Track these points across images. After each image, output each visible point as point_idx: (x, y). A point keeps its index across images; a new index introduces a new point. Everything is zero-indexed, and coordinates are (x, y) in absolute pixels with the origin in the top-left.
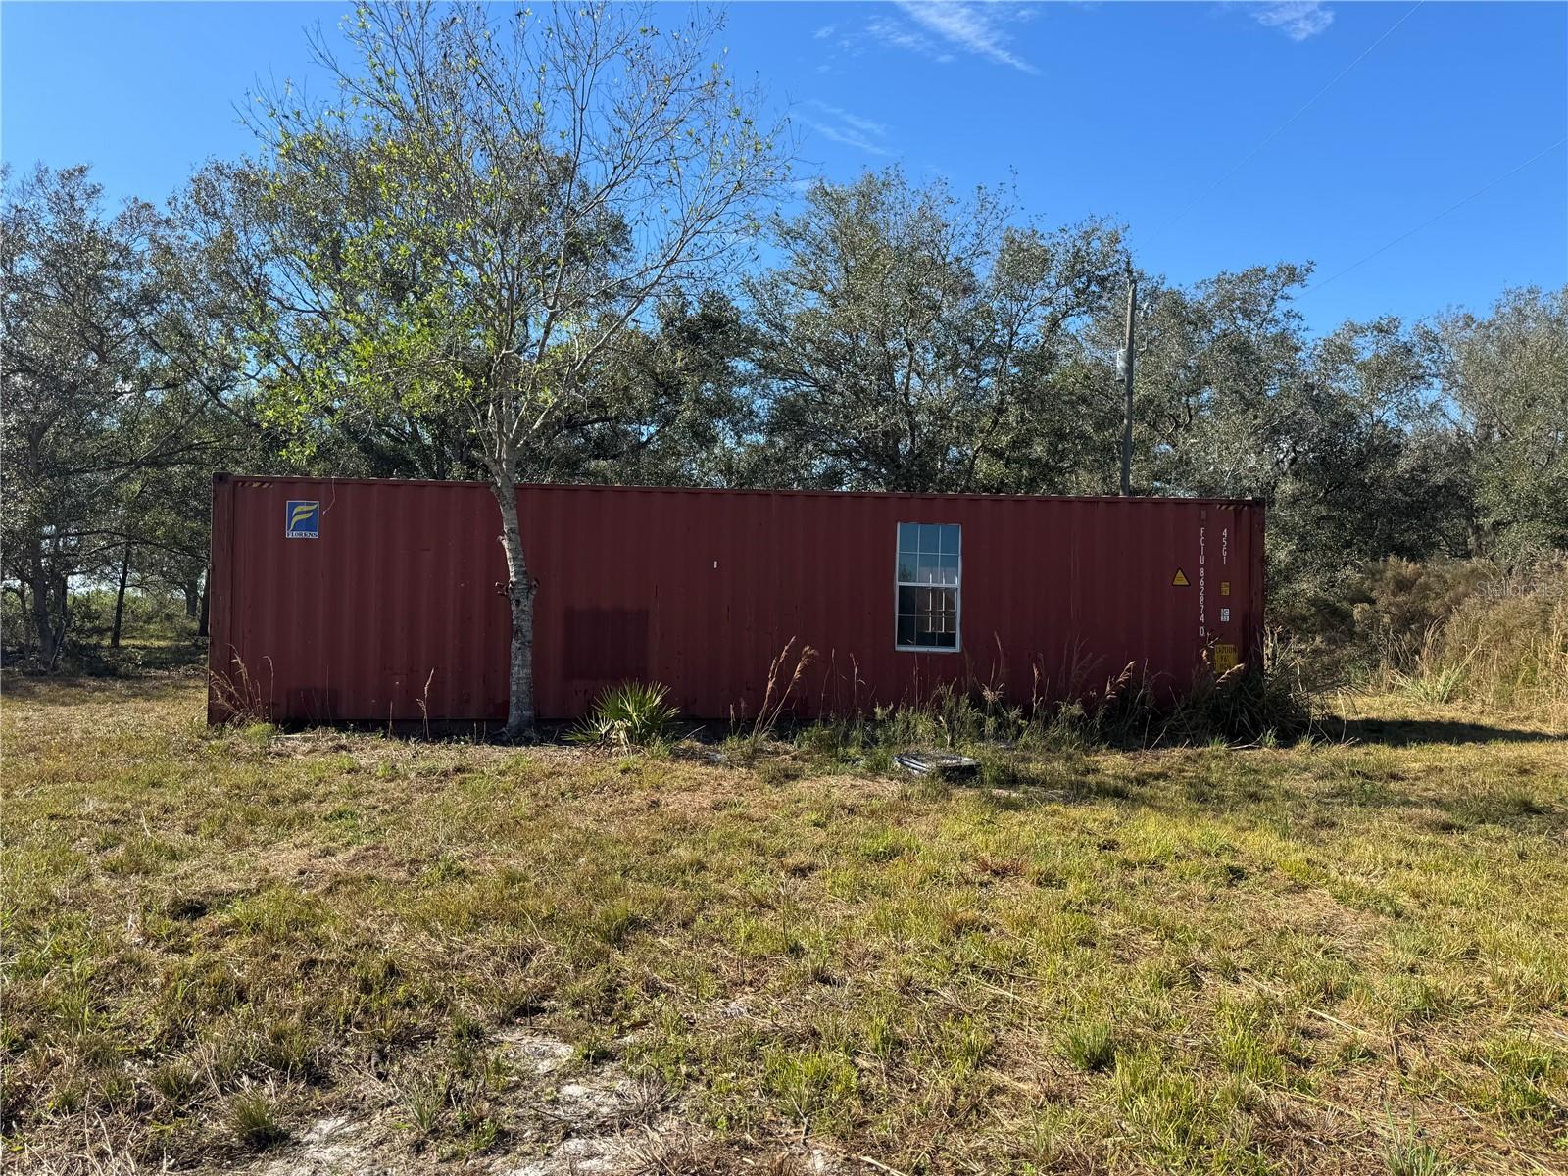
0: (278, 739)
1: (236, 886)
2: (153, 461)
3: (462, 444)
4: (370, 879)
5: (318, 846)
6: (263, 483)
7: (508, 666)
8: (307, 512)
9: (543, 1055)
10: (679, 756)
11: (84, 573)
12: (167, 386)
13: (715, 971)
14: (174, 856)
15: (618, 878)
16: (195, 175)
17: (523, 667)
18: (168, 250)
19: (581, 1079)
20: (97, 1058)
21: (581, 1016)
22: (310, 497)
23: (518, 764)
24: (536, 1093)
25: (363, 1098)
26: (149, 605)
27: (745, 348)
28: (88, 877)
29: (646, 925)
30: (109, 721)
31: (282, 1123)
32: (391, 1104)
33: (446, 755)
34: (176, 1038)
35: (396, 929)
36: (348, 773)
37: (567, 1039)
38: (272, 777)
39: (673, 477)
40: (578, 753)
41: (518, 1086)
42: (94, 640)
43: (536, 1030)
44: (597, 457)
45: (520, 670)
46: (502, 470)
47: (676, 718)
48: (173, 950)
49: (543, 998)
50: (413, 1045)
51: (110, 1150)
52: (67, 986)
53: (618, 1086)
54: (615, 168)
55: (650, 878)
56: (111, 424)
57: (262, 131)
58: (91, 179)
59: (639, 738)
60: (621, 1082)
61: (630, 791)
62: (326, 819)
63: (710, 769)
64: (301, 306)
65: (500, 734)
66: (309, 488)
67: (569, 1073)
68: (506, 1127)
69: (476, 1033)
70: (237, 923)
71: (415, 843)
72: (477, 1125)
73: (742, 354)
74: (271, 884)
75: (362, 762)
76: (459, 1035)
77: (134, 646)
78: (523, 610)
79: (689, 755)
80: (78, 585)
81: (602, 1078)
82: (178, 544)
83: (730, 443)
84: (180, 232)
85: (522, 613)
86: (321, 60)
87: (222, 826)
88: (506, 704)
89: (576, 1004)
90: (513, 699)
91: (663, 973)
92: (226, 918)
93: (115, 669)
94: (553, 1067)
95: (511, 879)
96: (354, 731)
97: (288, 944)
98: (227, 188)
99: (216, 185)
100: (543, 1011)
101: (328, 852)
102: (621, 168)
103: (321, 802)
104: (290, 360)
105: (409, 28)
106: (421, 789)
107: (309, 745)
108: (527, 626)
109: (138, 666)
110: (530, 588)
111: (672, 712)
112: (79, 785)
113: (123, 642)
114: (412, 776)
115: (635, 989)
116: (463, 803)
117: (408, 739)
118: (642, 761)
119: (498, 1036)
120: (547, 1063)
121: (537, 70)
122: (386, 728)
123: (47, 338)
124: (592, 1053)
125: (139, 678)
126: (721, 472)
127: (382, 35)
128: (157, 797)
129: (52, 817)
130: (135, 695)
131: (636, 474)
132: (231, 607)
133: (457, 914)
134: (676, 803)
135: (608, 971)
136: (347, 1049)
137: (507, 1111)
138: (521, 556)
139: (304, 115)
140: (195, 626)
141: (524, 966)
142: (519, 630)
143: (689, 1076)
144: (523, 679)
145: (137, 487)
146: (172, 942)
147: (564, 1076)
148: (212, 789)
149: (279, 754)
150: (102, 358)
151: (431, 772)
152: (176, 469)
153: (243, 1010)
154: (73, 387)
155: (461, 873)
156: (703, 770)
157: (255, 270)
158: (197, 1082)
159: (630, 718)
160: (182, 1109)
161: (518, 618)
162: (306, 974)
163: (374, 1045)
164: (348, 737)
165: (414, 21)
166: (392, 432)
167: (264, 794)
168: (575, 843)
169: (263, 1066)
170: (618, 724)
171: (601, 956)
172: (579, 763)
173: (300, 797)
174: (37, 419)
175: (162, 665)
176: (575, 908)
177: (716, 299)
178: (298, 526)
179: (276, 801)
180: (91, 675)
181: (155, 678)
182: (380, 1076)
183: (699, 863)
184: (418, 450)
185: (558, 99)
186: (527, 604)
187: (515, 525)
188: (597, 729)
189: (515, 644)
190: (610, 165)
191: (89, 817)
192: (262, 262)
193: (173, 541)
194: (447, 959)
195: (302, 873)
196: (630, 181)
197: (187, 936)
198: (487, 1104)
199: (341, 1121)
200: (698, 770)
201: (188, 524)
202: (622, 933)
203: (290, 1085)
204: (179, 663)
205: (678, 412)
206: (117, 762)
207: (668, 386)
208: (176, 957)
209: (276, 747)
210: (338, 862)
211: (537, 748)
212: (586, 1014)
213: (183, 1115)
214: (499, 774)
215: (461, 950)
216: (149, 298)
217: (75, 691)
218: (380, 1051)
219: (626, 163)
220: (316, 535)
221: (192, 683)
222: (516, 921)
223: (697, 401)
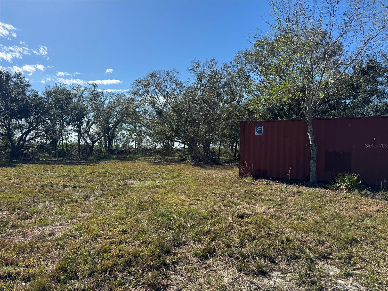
0: (254, 181)
1: (250, 213)
2: (226, 119)
3: (295, 110)
4: (280, 216)
5: (266, 206)
6: (250, 123)
7: (309, 167)
8: (260, 128)
9: (331, 270)
10: (363, 195)
11: (213, 143)
12: (229, 103)
13: (383, 259)
14: (236, 204)
15: (348, 227)
16: (236, 55)
17: (314, 167)
18: (229, 73)
19: (343, 279)
20: (227, 246)
21: (341, 262)
22: (260, 125)
23: (314, 192)
24: (330, 279)
25: (284, 269)
26: (224, 150)
27: (382, 74)
28: (220, 206)
29: (358, 241)
30: (220, 174)
31: (266, 270)
32: (291, 272)
33: (294, 188)
34: (242, 245)
35: (288, 229)
36: (271, 190)
37: (337, 267)
38: (254, 189)
39: (358, 114)
40: (330, 191)
41: (324, 276)
42: (215, 157)
43: (328, 263)
44: (333, 110)
45: (313, 168)
46: (308, 115)
47: (362, 184)
48: (239, 225)
49: (329, 255)
50: (295, 259)
51: (231, 266)
52: (220, 229)
53: (355, 284)
54: (343, 30)
55: (358, 228)
56: (218, 112)
57: (252, 42)
58: (215, 61)
59: (349, 188)
60: (356, 283)
61: (348, 203)
62: (267, 200)
63: (374, 200)
64: (257, 81)
65: (308, 184)
66: (261, 123)
67: (339, 277)
68: (323, 286)
69: (311, 259)
70: (251, 221)
71: (290, 209)
72: (315, 284)
73: (381, 76)
74: (257, 214)
75: (274, 188)
76: (307, 259)
77: (222, 159)
78: (314, 152)
79: (366, 195)
80: (211, 146)
81: (349, 281)
82: (230, 137)
83: (376, 103)
84: (232, 69)
85: (313, 153)
86: (265, 22)
87: (245, 199)
88: (309, 177)
89: (339, 259)
90: (311, 175)
91: (366, 256)
92: (249, 220)
93: (219, 163)
94: (334, 274)
95: (316, 222)
96: (271, 180)
97: (263, 228)
98: (242, 57)
99: (240, 56)
100: (330, 258)
101: (269, 208)
102: (345, 30)
103: (265, 196)
104: (255, 94)
105: (286, 8)
106: (289, 196)
107: (260, 183)
108: (315, 156)
109: (224, 163)
110: (316, 146)
111: (360, 182)
112: (216, 187)
113: (220, 158)
114: (286, 192)
115: (357, 259)
116: (300, 201)
117: (284, 183)
118: (351, 195)
119: (317, 262)
120: (332, 272)
121: (320, 9)
122: (278, 180)
123: (208, 95)
124: (346, 273)
125: (224, 165)
126: (374, 111)
127: (279, 12)
128: (231, 191)
129: (212, 193)
130: (224, 169)
131: (345, 114)
132: (244, 151)
133: (303, 229)
134: (364, 208)
135: (348, 252)
136: (279, 256)
137: (323, 282)
138: (313, 138)
139: (261, 36)
140: (233, 154)
141: (323, 245)
142: (313, 157)
143: (378, 287)
144: (314, 170)
145: (223, 125)
146: (238, 223)
147: (338, 277)
148: (242, 190)
149: (254, 184)
150: (218, 98)
151: (291, 192)
152: (230, 121)
153: (255, 242)
154: (212, 105)
155: (302, 218)
156: (371, 200)
157: (248, 74)
158: (247, 256)
159: (347, 183)
160: (245, 261)
161: (312, 154)
162: (268, 236)
163: (285, 257)
164: (269, 181)
165: (287, 6)
166: (278, 108)
167: (252, 193)
168: (333, 216)
169: (260, 256)
170: (343, 184)
171: (345, 248)
172: (331, 194)
173: (260, 194)
174: (206, 112)
175: (228, 163)
176: (336, 232)
177: (372, 61)
178: (258, 132)
179: (255, 195)
180: (215, 164)
181: (227, 165)
182: (288, 265)
183: (374, 227)
184: (284, 112)
185: (326, 16)
186: (315, 150)
187: (312, 129)
188: (336, 185)
189: (312, 161)
190: (341, 30)
191: (219, 194)
192: (249, 72)
193: (230, 136)
194: (302, 239)
195: (264, 212)
196: (347, 33)
197: (241, 222)
198: (317, 279)
199: (279, 273)
200: (370, 200)
201: (233, 132)
202: (352, 242)
203: (267, 261)
204: (231, 162)
205: (359, 95)
206: (222, 183)
207: (355, 88)
208: (239, 227)
209: (254, 182)
210: (272, 211)
211: (318, 189)
212: (342, 262)
213: (245, 262)
214: (309, 194)
215: (305, 238)
216: (226, 84)
217: (213, 167)
218: (287, 259)
219: (347, 28)
220: (262, 134)
221: (234, 167)
222: (319, 233)
223: (365, 91)
